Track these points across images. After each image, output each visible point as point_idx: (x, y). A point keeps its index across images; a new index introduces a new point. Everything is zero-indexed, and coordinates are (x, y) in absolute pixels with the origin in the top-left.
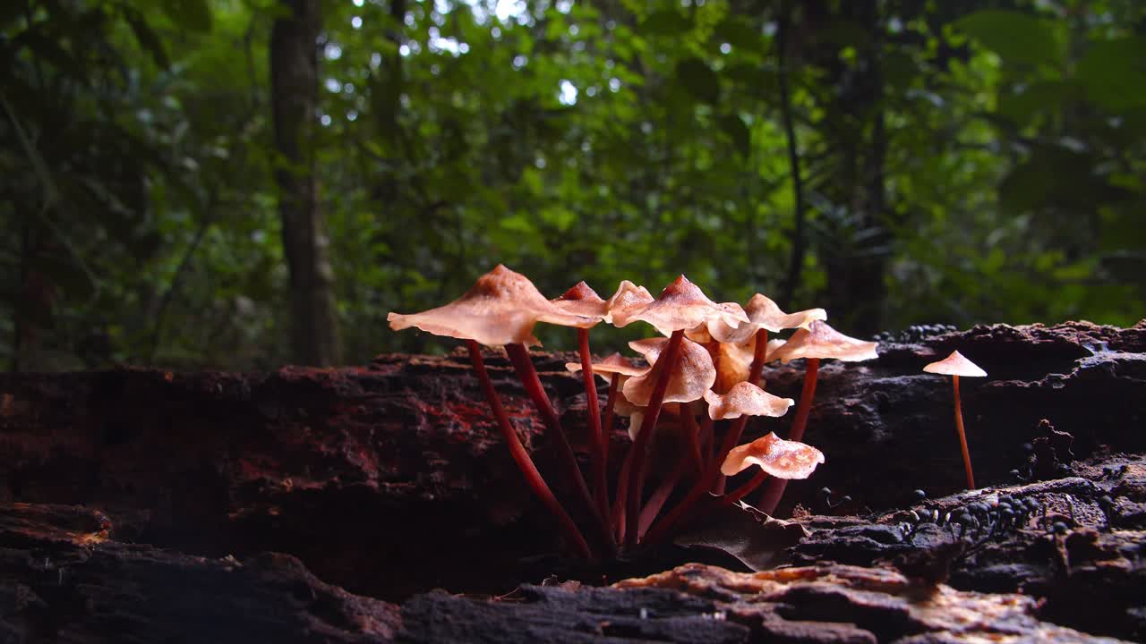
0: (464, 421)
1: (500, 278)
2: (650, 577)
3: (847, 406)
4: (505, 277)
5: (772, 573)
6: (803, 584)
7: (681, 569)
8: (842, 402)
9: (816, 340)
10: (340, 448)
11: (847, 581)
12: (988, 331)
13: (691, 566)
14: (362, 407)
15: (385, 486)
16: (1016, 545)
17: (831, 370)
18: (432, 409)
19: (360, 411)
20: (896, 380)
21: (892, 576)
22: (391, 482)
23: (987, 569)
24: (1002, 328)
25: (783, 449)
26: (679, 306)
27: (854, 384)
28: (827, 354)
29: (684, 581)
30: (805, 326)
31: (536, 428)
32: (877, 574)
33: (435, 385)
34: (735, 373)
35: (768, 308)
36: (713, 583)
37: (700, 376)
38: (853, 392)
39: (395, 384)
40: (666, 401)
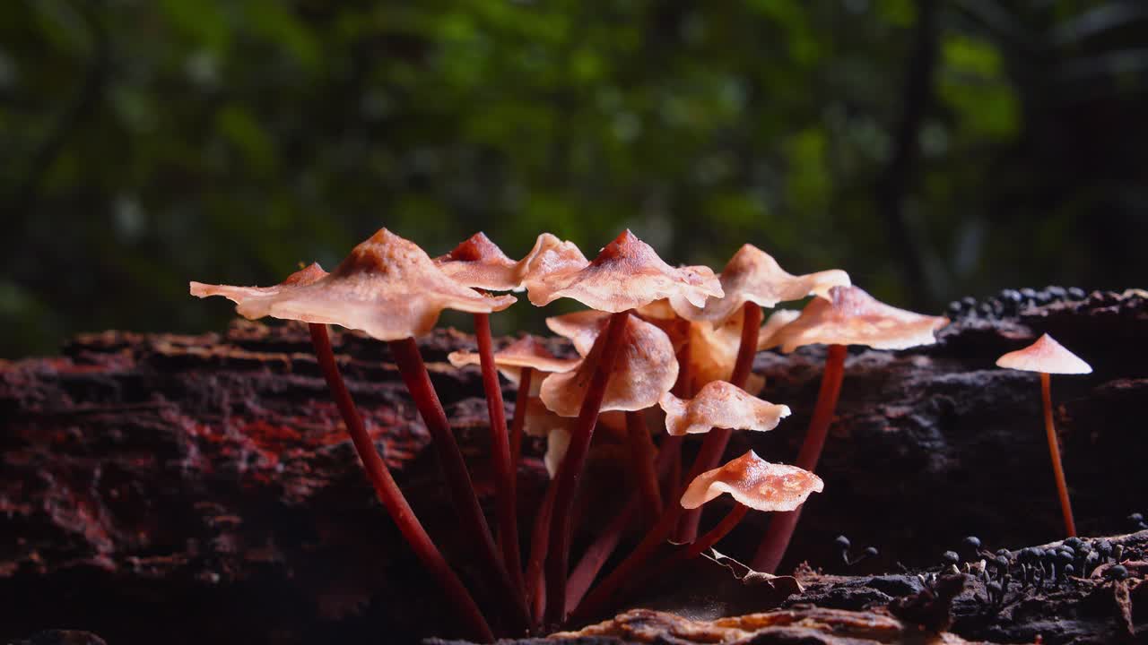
0: (265, 448)
1: (386, 249)
2: (584, 630)
3: (889, 419)
4: (392, 247)
5: (737, 619)
6: (773, 629)
7: (623, 617)
8: (881, 412)
9: (841, 315)
10: (40, 503)
11: (828, 626)
12: (1115, 302)
13: (636, 613)
14: (77, 431)
15: (132, 565)
16: (1067, 596)
17: (873, 360)
18: (207, 430)
19: (72, 437)
20: (968, 377)
21: (884, 621)
22: (141, 557)
23: (1027, 626)
24: (1135, 296)
25: (768, 472)
26: (622, 276)
27: (904, 384)
28: (853, 338)
29: (628, 631)
30: (823, 293)
31: (392, 458)
32: (866, 618)
33: (211, 390)
34: (716, 366)
35: (761, 268)
36: (664, 632)
37: (655, 372)
38: (903, 396)
39: (134, 389)
40: (605, 409)
